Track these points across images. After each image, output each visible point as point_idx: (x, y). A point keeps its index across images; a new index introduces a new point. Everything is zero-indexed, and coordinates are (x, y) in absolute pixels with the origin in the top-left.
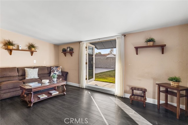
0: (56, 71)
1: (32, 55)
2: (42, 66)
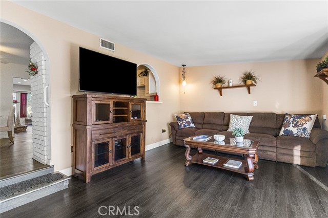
0: (292, 125)
1: (249, 93)
2: (264, 113)
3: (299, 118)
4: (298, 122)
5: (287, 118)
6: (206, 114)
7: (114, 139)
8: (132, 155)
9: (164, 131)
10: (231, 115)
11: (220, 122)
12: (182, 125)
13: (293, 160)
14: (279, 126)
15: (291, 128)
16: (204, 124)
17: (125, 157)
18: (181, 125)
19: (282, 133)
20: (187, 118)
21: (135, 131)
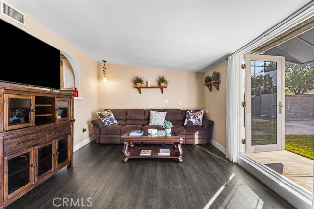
0: (192, 117)
1: (163, 93)
2: (174, 109)
3: (195, 112)
4: (195, 115)
5: (188, 113)
6: (128, 111)
7: (37, 147)
8: (59, 163)
9: (84, 130)
10: (151, 111)
11: (141, 117)
12: (106, 123)
13: (194, 142)
14: (183, 119)
15: (191, 120)
16: (126, 120)
17: (51, 168)
18: (104, 123)
19: (186, 123)
20: (110, 115)
21: (62, 133)
